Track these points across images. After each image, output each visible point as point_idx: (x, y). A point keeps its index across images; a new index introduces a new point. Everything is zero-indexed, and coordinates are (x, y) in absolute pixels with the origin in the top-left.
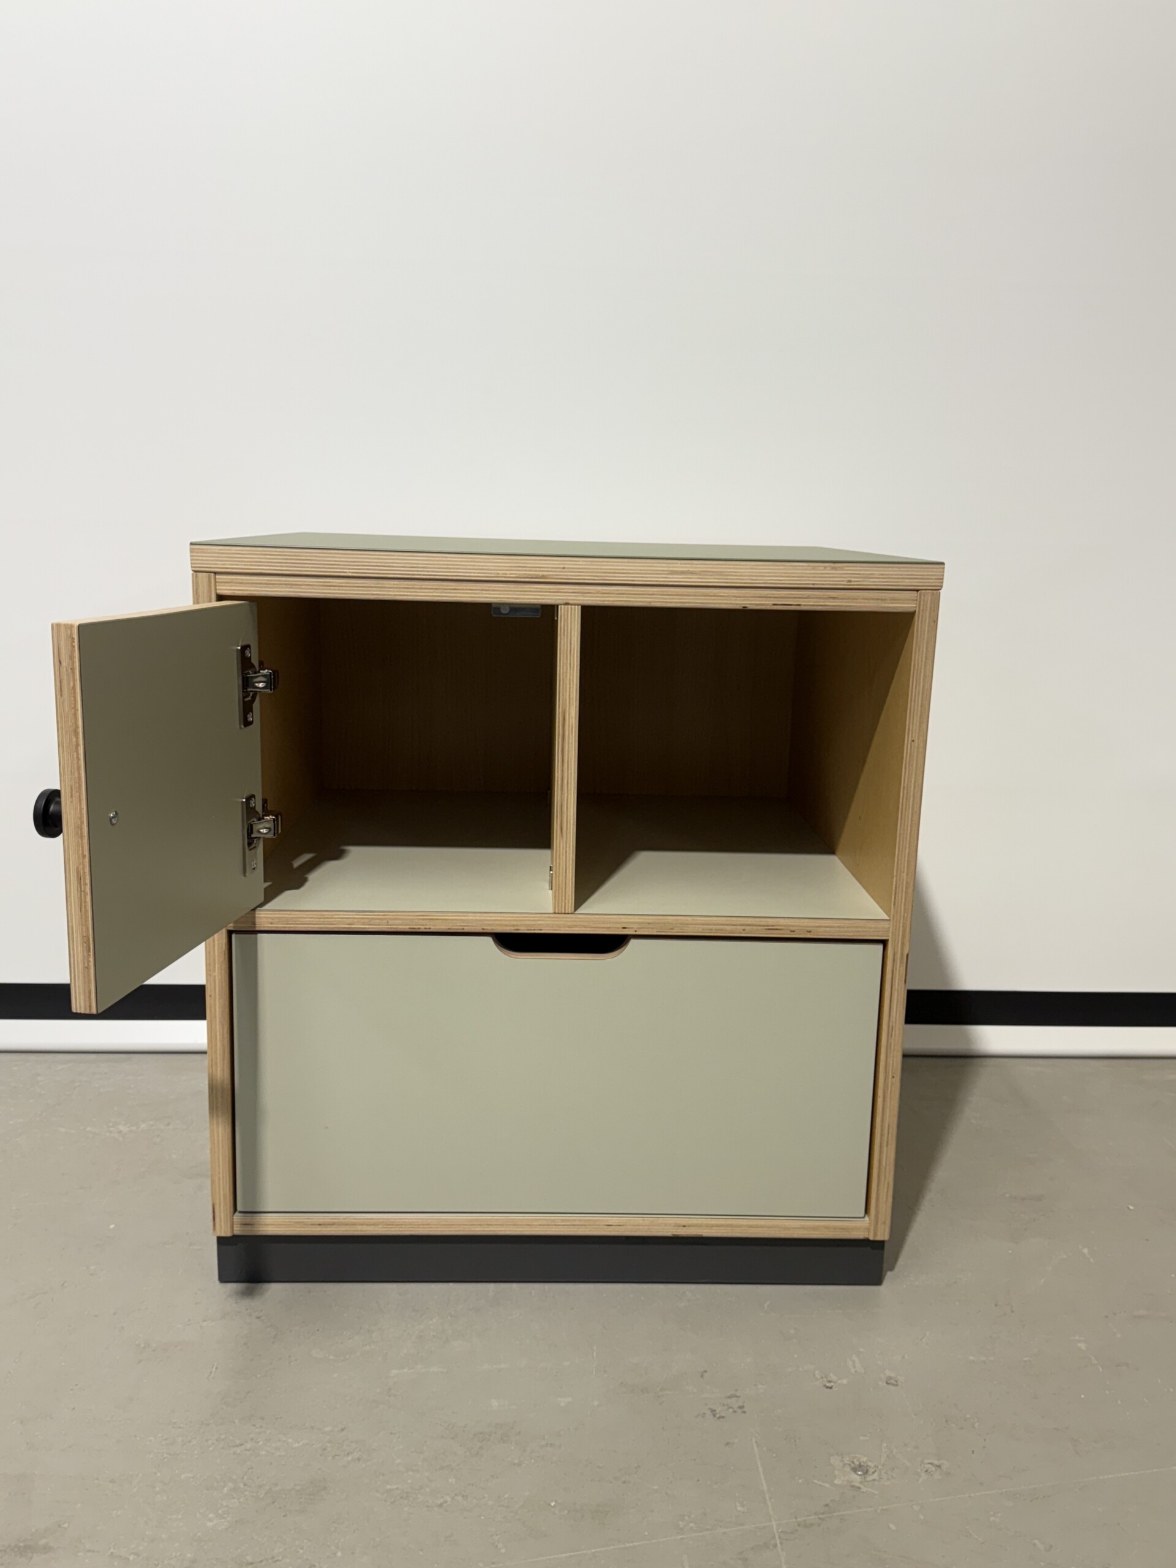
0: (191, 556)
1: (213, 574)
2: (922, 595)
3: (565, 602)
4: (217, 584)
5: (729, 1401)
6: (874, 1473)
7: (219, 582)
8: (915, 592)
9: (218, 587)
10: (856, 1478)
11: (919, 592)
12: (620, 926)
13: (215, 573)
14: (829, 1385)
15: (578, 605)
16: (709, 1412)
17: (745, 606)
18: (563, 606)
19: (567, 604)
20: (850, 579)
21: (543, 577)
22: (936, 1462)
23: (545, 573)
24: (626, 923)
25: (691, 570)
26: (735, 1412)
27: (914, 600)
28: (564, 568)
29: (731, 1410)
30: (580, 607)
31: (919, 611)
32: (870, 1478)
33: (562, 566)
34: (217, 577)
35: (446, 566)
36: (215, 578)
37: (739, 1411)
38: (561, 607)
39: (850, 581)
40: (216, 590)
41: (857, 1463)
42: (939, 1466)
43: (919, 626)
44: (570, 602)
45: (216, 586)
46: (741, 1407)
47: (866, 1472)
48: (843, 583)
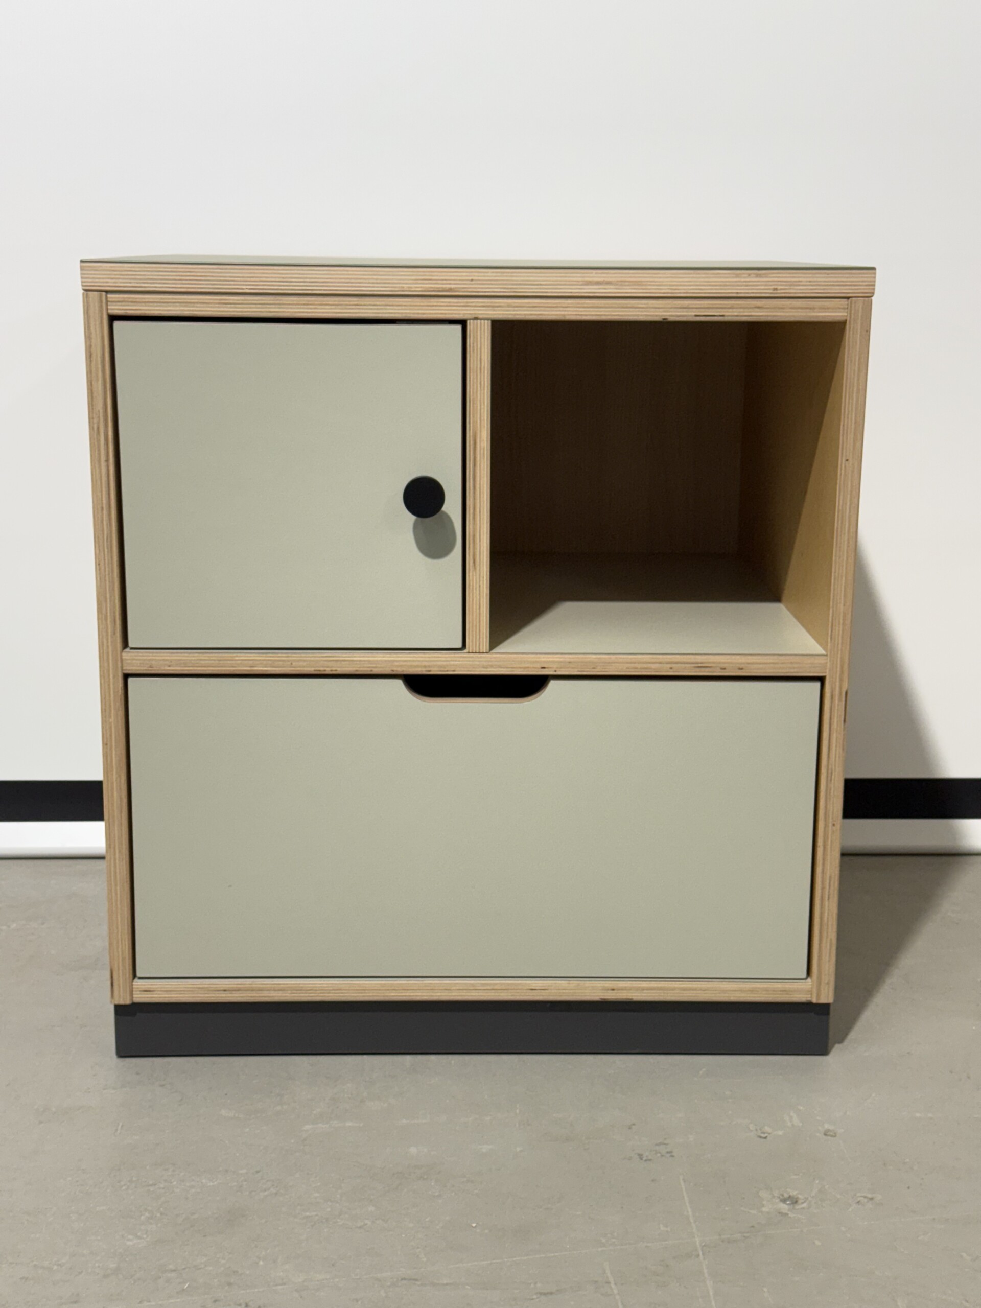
0: (82, 274)
1: (104, 294)
2: (853, 302)
3: (474, 316)
4: (109, 303)
5: (657, 1148)
6: (803, 1203)
7: (110, 302)
8: (846, 300)
9: (109, 307)
10: (784, 1207)
11: (850, 299)
12: (539, 666)
13: (107, 292)
14: (763, 1135)
15: (488, 319)
16: (635, 1157)
17: (666, 317)
18: (471, 321)
19: (476, 319)
20: (775, 287)
21: (450, 290)
22: (869, 1196)
23: (452, 286)
24: (544, 662)
25: (606, 279)
26: (662, 1156)
27: (844, 308)
28: (472, 280)
29: (658, 1154)
30: (490, 322)
31: (850, 322)
32: (797, 1207)
33: (470, 278)
34: (109, 296)
35: (348, 281)
36: (107, 298)
37: (668, 1155)
38: (470, 323)
39: (776, 289)
40: (107, 309)
41: (787, 1195)
42: (872, 1199)
43: (851, 337)
44: (480, 316)
45: (107, 305)
46: (670, 1152)
47: (795, 1203)
48: (768, 292)
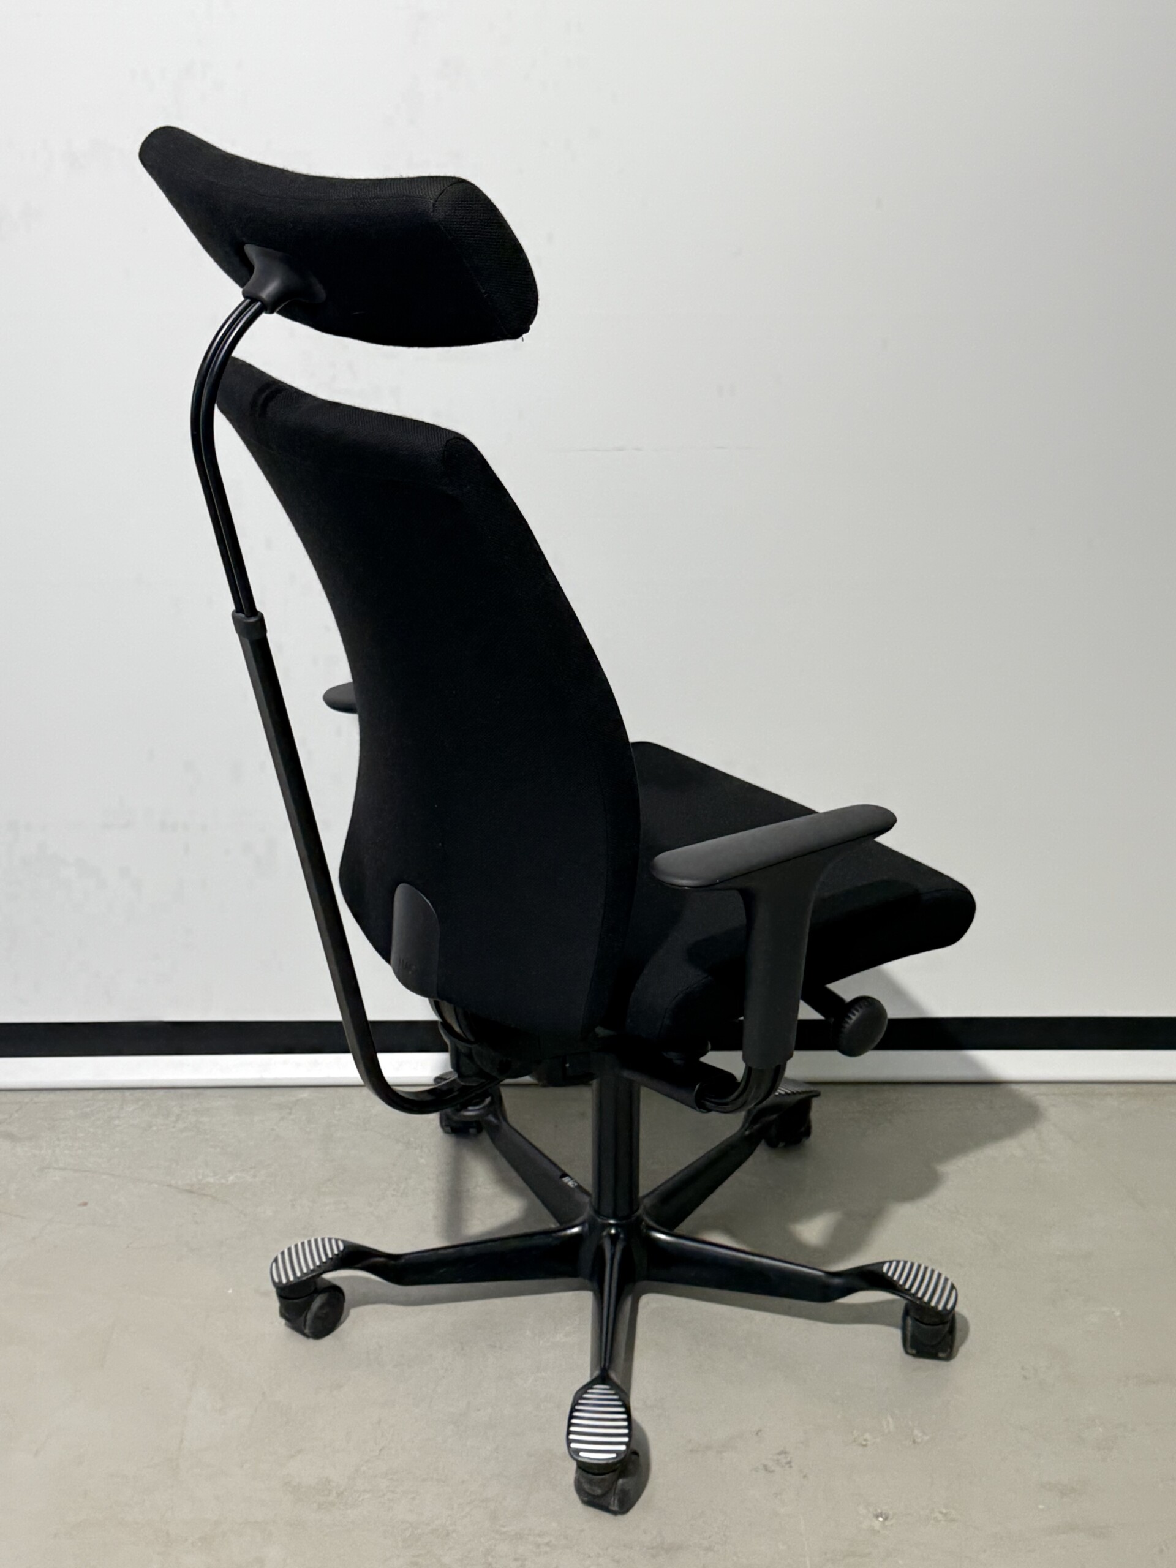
5: (779, 1457)
6: (891, 1519)
10: (877, 1524)
22: (944, 1511)
26: (783, 1466)
32: (887, 1523)
37: (787, 1466)
41: (879, 1511)
42: (945, 1515)
46: (789, 1463)
47: (886, 1519)
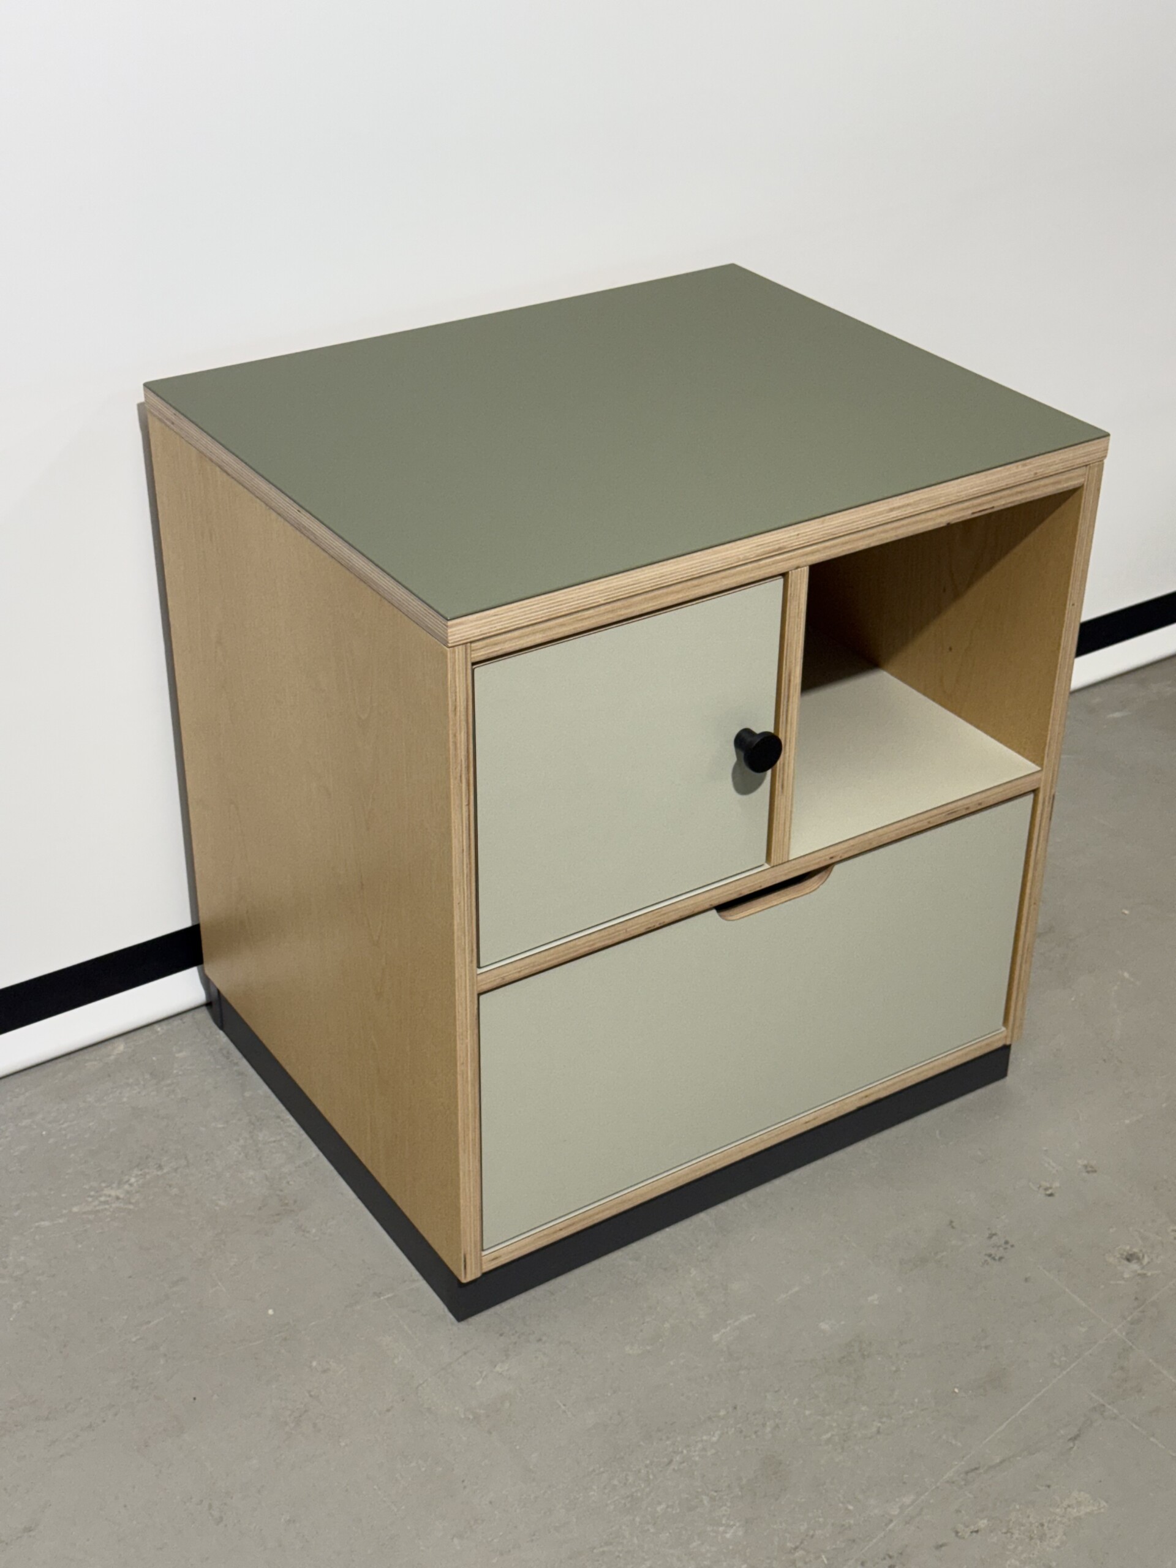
1: (469, 644)
2: (1090, 469)
3: (795, 566)
4: (473, 652)
7: (473, 650)
8: (1084, 468)
9: (474, 656)
11: (1088, 467)
13: (471, 642)
14: (1049, 1192)
16: (989, 1259)
17: (949, 522)
18: (793, 571)
19: (797, 568)
21: (780, 549)
23: (781, 545)
24: (834, 852)
27: (1083, 475)
29: (1001, 1249)
30: (808, 567)
31: (1086, 484)
33: (797, 533)
34: (473, 645)
36: (471, 647)
38: (792, 573)
40: (472, 658)
43: (1086, 497)
44: (802, 565)
45: (471, 654)
